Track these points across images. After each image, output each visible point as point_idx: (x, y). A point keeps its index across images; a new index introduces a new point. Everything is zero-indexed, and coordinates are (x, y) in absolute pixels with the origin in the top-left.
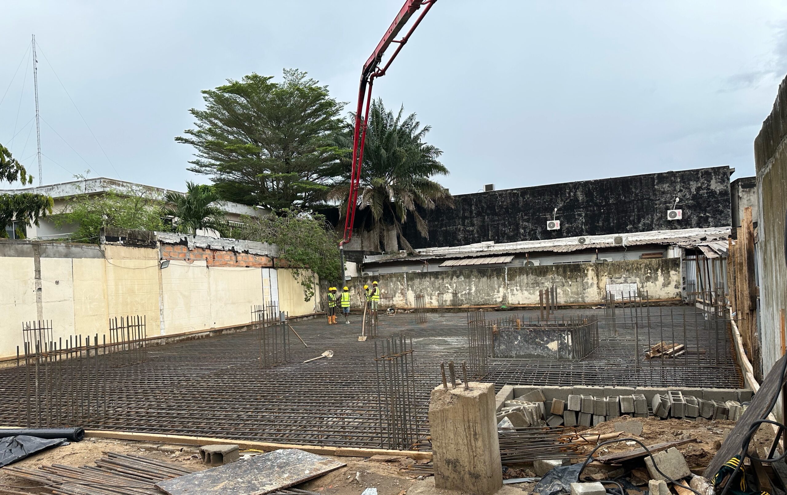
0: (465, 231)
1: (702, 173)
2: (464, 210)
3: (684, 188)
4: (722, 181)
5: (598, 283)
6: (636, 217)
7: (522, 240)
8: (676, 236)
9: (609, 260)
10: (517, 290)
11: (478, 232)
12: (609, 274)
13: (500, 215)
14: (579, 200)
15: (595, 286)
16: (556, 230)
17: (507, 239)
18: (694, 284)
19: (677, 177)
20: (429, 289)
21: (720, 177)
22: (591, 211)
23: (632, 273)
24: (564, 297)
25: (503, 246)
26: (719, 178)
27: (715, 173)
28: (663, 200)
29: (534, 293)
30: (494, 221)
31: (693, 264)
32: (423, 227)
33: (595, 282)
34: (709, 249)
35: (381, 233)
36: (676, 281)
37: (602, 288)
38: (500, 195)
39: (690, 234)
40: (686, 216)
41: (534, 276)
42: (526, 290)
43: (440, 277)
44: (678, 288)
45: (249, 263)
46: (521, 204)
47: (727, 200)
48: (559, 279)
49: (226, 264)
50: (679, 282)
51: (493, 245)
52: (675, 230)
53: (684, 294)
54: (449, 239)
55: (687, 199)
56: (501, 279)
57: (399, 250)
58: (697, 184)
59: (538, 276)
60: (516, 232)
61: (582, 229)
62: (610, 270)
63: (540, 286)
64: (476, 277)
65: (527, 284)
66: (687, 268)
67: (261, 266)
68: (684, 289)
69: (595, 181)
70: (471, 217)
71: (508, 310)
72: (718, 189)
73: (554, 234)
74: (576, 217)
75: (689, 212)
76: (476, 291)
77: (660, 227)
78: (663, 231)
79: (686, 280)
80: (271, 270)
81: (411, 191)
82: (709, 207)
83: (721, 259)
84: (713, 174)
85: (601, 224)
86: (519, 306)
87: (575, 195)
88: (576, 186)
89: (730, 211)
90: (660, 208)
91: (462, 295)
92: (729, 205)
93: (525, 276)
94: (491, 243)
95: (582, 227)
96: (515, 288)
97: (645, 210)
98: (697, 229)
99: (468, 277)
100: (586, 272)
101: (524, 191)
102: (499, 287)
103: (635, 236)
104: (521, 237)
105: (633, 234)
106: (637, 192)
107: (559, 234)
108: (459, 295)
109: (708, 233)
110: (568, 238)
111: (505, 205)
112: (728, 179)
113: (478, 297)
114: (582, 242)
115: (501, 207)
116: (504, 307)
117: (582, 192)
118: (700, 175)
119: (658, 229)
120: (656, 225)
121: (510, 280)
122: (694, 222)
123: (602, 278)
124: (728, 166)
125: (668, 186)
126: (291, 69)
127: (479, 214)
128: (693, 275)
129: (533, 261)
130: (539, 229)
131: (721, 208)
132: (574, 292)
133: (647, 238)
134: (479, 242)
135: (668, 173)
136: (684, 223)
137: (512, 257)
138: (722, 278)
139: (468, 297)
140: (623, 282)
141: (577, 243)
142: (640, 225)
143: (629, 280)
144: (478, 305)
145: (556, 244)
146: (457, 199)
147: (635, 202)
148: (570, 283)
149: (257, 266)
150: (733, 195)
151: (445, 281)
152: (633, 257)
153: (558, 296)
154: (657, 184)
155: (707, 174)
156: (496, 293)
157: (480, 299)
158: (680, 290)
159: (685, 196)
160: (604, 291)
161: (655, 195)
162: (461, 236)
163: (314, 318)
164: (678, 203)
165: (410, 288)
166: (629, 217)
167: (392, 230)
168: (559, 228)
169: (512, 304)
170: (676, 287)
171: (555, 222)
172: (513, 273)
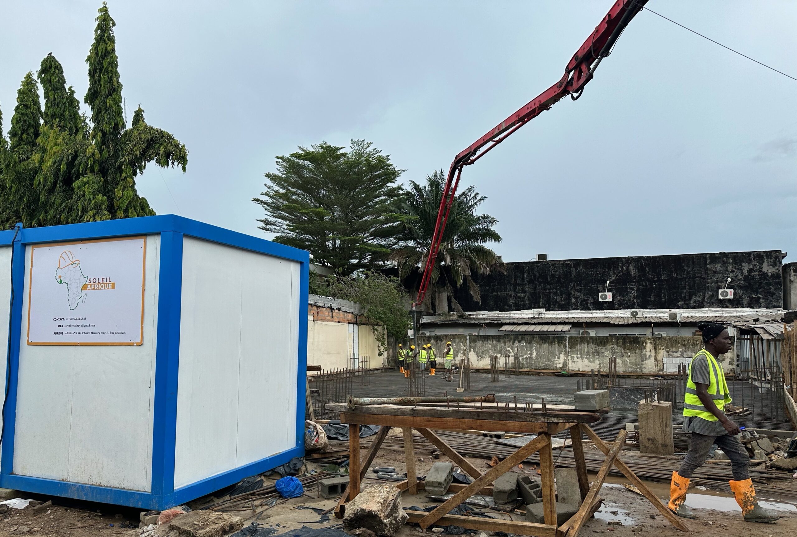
0: (516, 297)
1: (754, 255)
2: (516, 277)
3: (736, 269)
4: (774, 265)
5: (655, 356)
6: (687, 294)
7: (574, 310)
8: (727, 315)
9: (664, 334)
10: (577, 358)
11: (529, 298)
12: (667, 347)
13: (552, 284)
14: (631, 275)
15: (653, 358)
16: (608, 302)
17: (558, 308)
18: (748, 362)
19: (729, 258)
20: (490, 351)
21: (772, 260)
22: (643, 285)
23: (688, 348)
24: (622, 367)
25: (554, 314)
26: (771, 262)
27: (767, 256)
28: (715, 279)
29: (593, 362)
30: (546, 289)
31: (747, 343)
32: (475, 293)
33: (653, 354)
34: (764, 331)
35: (433, 294)
36: (731, 358)
37: (659, 360)
38: (553, 265)
39: (742, 314)
40: (738, 296)
41: (595, 346)
42: (586, 358)
43: (502, 341)
44: (732, 365)
45: (340, 319)
46: (573, 275)
47: (779, 283)
48: (618, 349)
49: (324, 320)
50: (733, 359)
51: (544, 312)
52: (727, 309)
53: (738, 371)
54: (500, 304)
55: (739, 280)
56: (562, 346)
57: (449, 312)
58: (749, 266)
59: (598, 345)
60: (567, 301)
61: (634, 302)
62: (667, 345)
63: (600, 355)
64: (538, 343)
65: (588, 352)
66: (741, 347)
67: (348, 322)
68: (738, 365)
69: (648, 257)
70: (523, 285)
71: (569, 376)
72: (770, 271)
73: (605, 305)
74: (628, 290)
75: (740, 292)
76: (537, 356)
77: (711, 305)
78: (715, 309)
79: (740, 358)
80: (355, 325)
81: (466, 257)
82: (761, 288)
83: (775, 340)
84: (765, 257)
85: (652, 298)
86: (579, 372)
87: (628, 269)
88: (629, 260)
89: (781, 293)
90: (711, 287)
91: (523, 359)
92: (780, 288)
93: (586, 345)
94: (542, 310)
95: (633, 300)
96: (575, 356)
97: (696, 288)
98: (748, 309)
99: (530, 342)
100: (644, 344)
101: (577, 263)
102: (560, 354)
103: (686, 312)
104: (572, 307)
105: (684, 310)
106: (689, 270)
107: (610, 306)
108: (520, 359)
109: (760, 314)
110: (620, 311)
111: (557, 275)
112: (780, 263)
113: (539, 362)
114: (634, 315)
115: (553, 276)
116: (564, 373)
117: (635, 267)
118: (752, 257)
119: (709, 307)
120: (707, 303)
121: (571, 347)
122: (745, 302)
123: (660, 351)
124: (781, 251)
125: (720, 267)
126: (358, 140)
127: (531, 282)
128: (747, 353)
129: (589, 331)
130: (591, 300)
131: (772, 290)
132: (633, 363)
133: (698, 315)
134: (530, 308)
135: (720, 253)
136: (736, 303)
137: (570, 326)
138: (776, 357)
139: (528, 361)
140: (679, 356)
141: (629, 315)
142: (691, 302)
143: (685, 354)
144: (538, 369)
145: (608, 315)
146: (510, 266)
147: (687, 280)
148: (629, 354)
149: (345, 322)
150: (785, 278)
151: (507, 345)
152: (687, 333)
153: (617, 365)
154: (710, 264)
155: (760, 256)
156: (556, 359)
157: (540, 364)
158: (734, 366)
159: (736, 277)
160: (661, 363)
161: (707, 274)
162: (511, 302)
163: (382, 372)
164: (731, 282)
165: (472, 350)
166: (681, 293)
167: (442, 292)
168: (611, 300)
169: (572, 370)
170: (730, 363)
171: (607, 293)
172: (574, 342)
